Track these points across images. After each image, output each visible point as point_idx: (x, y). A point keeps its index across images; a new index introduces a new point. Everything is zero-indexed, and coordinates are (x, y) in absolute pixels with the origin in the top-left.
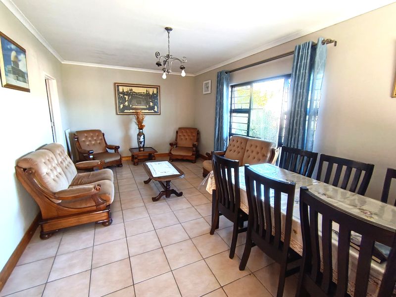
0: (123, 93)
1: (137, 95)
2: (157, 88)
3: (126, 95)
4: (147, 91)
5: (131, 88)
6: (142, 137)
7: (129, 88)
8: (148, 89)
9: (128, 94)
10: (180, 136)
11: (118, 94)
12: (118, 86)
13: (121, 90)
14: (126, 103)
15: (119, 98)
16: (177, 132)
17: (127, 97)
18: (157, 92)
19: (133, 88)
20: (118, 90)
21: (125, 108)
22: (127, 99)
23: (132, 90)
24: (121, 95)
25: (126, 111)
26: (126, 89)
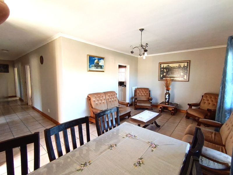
0: (163, 68)
1: (172, 68)
2: (188, 62)
3: (165, 69)
4: (179, 65)
5: (168, 64)
6: (167, 95)
7: (167, 65)
8: (180, 64)
9: (166, 68)
10: (204, 99)
11: (161, 69)
12: (161, 64)
13: (162, 67)
14: (165, 74)
15: (160, 71)
16: (203, 96)
17: (165, 70)
18: (188, 65)
19: (170, 64)
20: (161, 66)
21: (164, 77)
22: (165, 72)
23: (169, 66)
24: (162, 69)
25: (164, 79)
26: (165, 65)
